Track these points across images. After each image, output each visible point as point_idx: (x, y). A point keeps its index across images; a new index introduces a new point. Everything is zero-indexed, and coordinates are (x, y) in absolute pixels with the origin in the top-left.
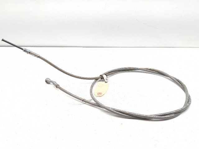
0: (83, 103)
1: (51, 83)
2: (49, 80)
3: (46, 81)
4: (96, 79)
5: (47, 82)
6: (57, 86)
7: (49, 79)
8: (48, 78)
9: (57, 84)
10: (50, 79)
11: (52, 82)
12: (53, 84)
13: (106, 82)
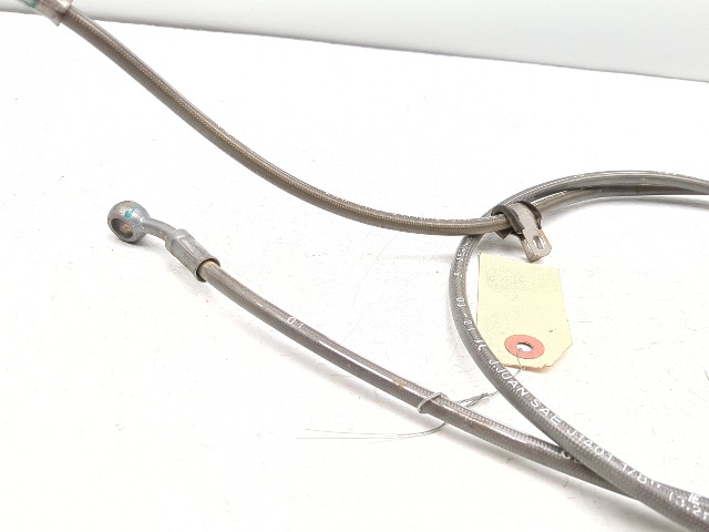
0: (426, 423)
1: (150, 238)
2: (135, 215)
3: (116, 224)
4: (471, 234)
5: (125, 228)
6: (203, 269)
7: (135, 206)
8: (126, 203)
9: (203, 252)
10: (144, 212)
11: (158, 230)
12: (173, 246)
13: (532, 259)
